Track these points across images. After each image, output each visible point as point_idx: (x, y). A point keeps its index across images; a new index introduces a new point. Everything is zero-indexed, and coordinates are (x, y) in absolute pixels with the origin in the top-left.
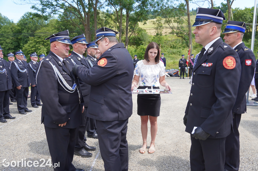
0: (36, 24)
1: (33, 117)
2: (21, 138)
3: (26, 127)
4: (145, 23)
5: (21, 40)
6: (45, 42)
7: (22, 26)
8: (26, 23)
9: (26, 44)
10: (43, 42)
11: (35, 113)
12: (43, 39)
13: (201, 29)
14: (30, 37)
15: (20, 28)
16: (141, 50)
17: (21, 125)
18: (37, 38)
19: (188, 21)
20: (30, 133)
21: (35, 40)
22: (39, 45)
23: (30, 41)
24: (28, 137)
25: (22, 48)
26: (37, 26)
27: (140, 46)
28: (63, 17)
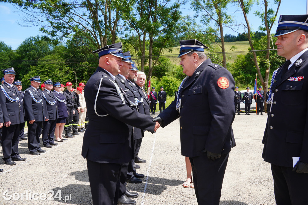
0: (40, 51)
1: (48, 159)
2: (38, 184)
3: (42, 170)
4: (171, 50)
5: (21, 70)
6: (50, 72)
7: (23, 53)
8: (28, 50)
9: (26, 74)
10: (47, 72)
11: (49, 154)
12: (47, 68)
13: (286, 38)
14: (31, 67)
15: (20, 56)
16: (164, 82)
17: (35, 167)
18: (40, 68)
19: (222, 47)
20: (49, 178)
21: (38, 69)
22: (42, 76)
23: (32, 71)
24: (46, 182)
25: (22, 79)
26: (40, 53)
27: (162, 78)
28: (72, 43)
